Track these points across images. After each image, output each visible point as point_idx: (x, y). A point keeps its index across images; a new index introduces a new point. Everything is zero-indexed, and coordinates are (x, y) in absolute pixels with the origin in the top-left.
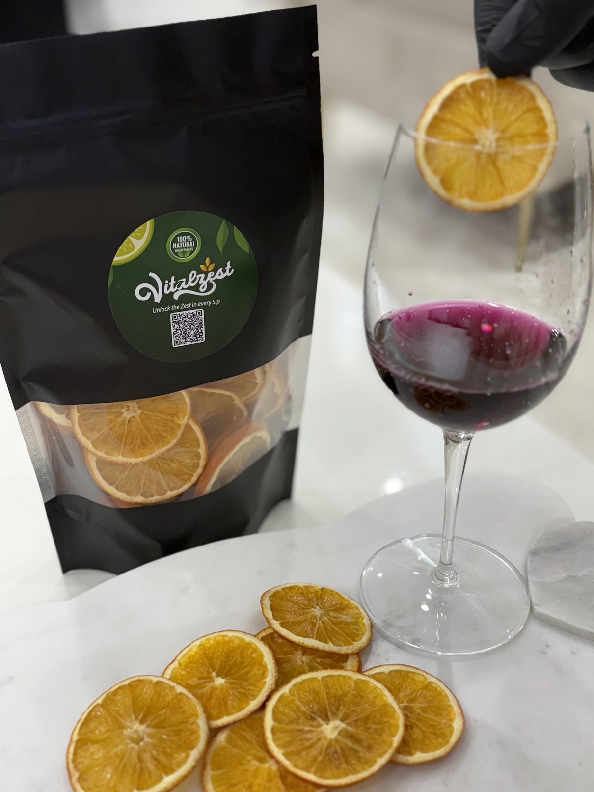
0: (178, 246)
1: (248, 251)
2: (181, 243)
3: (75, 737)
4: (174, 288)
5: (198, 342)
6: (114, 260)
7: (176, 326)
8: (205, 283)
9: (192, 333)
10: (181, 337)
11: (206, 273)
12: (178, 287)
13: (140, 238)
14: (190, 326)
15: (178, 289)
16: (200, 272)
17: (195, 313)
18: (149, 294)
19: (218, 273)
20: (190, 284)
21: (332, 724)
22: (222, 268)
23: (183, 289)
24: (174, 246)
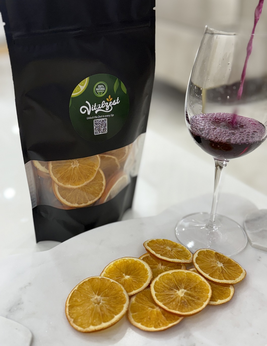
0: (98, 90)
1: (126, 93)
2: (99, 88)
3: (68, 305)
4: (96, 108)
5: (104, 133)
6: (72, 95)
7: (96, 126)
8: (108, 107)
9: (102, 129)
10: (98, 130)
11: (109, 102)
12: (97, 108)
13: (83, 85)
14: (102, 126)
15: (97, 109)
16: (106, 101)
17: (104, 120)
18: (85, 111)
19: (113, 102)
20: (102, 107)
21: (181, 291)
22: (115, 100)
23: (99, 109)
24: (97, 89)
